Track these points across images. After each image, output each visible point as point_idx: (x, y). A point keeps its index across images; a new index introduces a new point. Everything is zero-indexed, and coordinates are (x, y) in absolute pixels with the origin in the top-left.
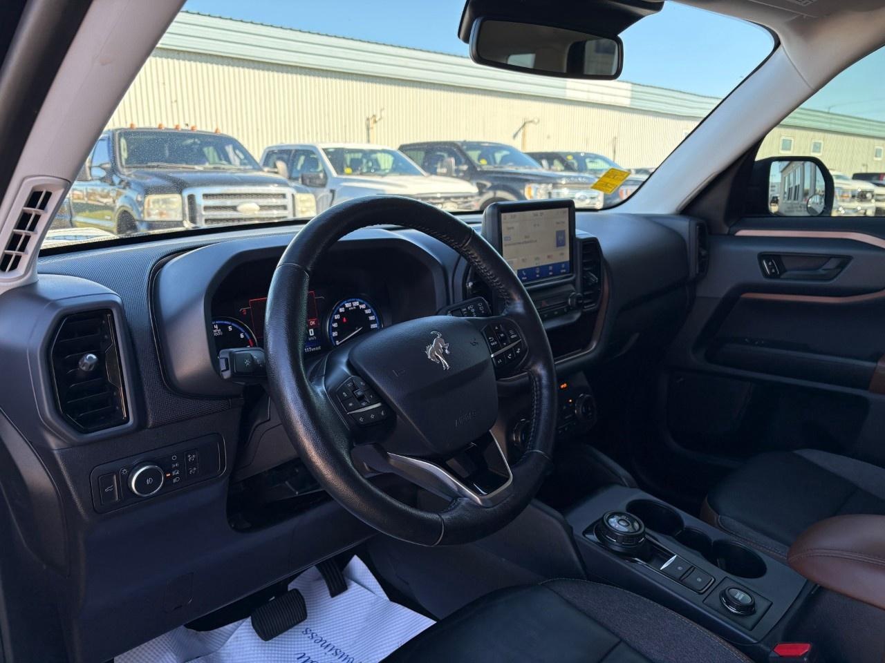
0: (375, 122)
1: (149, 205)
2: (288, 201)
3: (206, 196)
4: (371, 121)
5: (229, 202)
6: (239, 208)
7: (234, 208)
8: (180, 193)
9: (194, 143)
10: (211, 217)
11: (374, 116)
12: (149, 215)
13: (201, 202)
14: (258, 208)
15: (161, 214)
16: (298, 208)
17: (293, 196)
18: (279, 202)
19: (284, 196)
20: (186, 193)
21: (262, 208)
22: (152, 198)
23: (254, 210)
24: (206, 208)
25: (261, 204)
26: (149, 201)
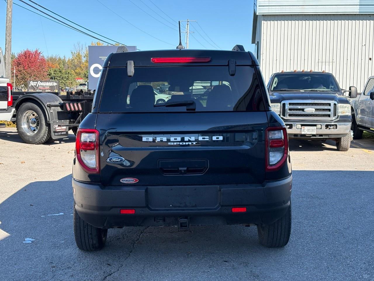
2: (331, 108)
3: (290, 104)
5: (299, 107)
6: (305, 110)
7: (303, 110)
8: (280, 103)
9: (308, 78)
10: (291, 113)
13: (287, 107)
14: (314, 110)
17: (335, 104)
18: (326, 107)
19: (330, 104)
20: (283, 102)
21: (316, 110)
23: (312, 111)
24: (290, 109)
25: (316, 108)
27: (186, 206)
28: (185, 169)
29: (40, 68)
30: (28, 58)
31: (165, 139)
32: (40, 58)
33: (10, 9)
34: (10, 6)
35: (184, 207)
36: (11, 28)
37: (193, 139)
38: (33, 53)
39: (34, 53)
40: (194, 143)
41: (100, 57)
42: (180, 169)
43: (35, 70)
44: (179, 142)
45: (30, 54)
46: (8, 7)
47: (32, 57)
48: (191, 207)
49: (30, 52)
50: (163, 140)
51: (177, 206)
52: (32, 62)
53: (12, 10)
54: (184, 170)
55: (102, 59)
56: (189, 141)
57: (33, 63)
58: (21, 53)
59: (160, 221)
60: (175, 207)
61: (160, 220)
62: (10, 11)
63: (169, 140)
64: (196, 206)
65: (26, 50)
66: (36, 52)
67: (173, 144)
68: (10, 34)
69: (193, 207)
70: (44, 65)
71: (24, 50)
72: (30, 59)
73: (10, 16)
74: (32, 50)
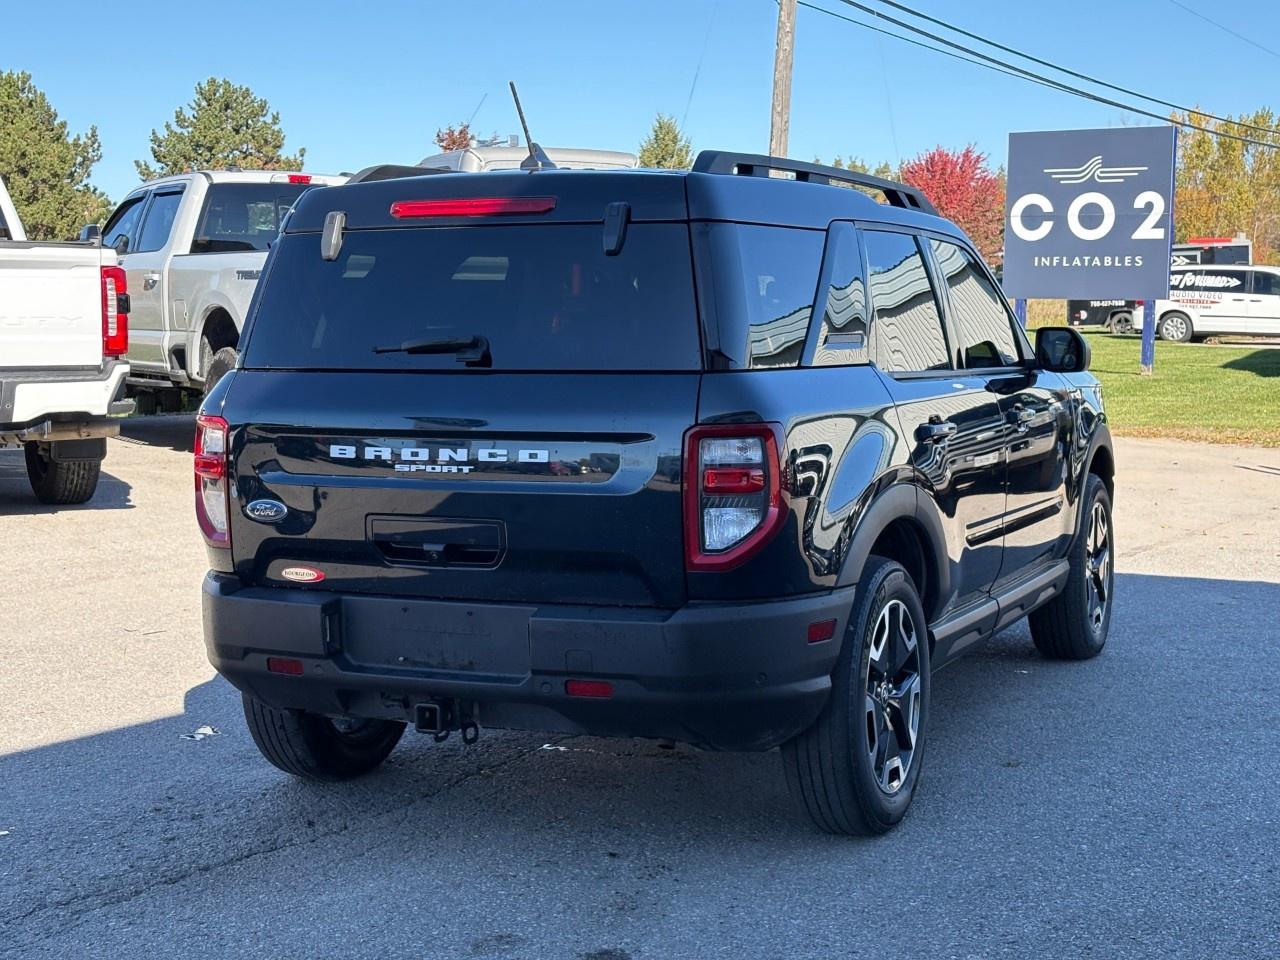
27: (444, 665)
28: (440, 548)
29: (976, 208)
30: (938, 177)
31: (386, 454)
32: (978, 176)
33: (788, 24)
34: (789, 14)
35: (437, 667)
36: (788, 88)
37: (462, 455)
38: (955, 159)
39: (960, 160)
40: (466, 469)
41: (1046, 171)
42: (426, 547)
43: (960, 217)
44: (425, 463)
45: (945, 163)
46: (783, 19)
47: (952, 172)
48: (456, 669)
49: (947, 155)
50: (380, 456)
51: (421, 663)
52: (951, 191)
53: (792, 28)
54: (438, 552)
55: (1054, 176)
56: (452, 462)
57: (954, 193)
58: (917, 162)
59: (396, 703)
60: (415, 664)
61: (394, 700)
62: (788, 29)
63: (396, 457)
64: (471, 665)
65: (933, 150)
66: (967, 155)
67: (407, 469)
68: (786, 106)
69: (462, 668)
70: (990, 198)
71: (927, 150)
72: (945, 182)
73: (788, 48)
74: (955, 149)
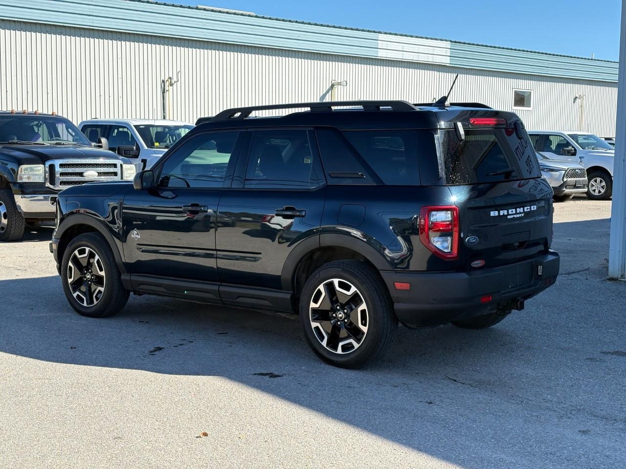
0: (171, 85)
1: (21, 172)
2: (118, 170)
3: (61, 166)
4: (167, 84)
5: (77, 170)
6: (85, 174)
7: (81, 174)
8: (44, 164)
10: (64, 180)
11: (170, 78)
12: (21, 178)
13: (58, 170)
14: (97, 174)
15: (29, 178)
16: (125, 175)
17: (121, 166)
18: (112, 170)
19: (115, 166)
20: (48, 164)
21: (100, 174)
22: (24, 167)
23: (94, 176)
24: (62, 174)
25: (99, 171)
26: (21, 169)
28: (518, 244)
35: (516, 287)
42: (515, 244)
44: (514, 214)
54: (517, 246)
